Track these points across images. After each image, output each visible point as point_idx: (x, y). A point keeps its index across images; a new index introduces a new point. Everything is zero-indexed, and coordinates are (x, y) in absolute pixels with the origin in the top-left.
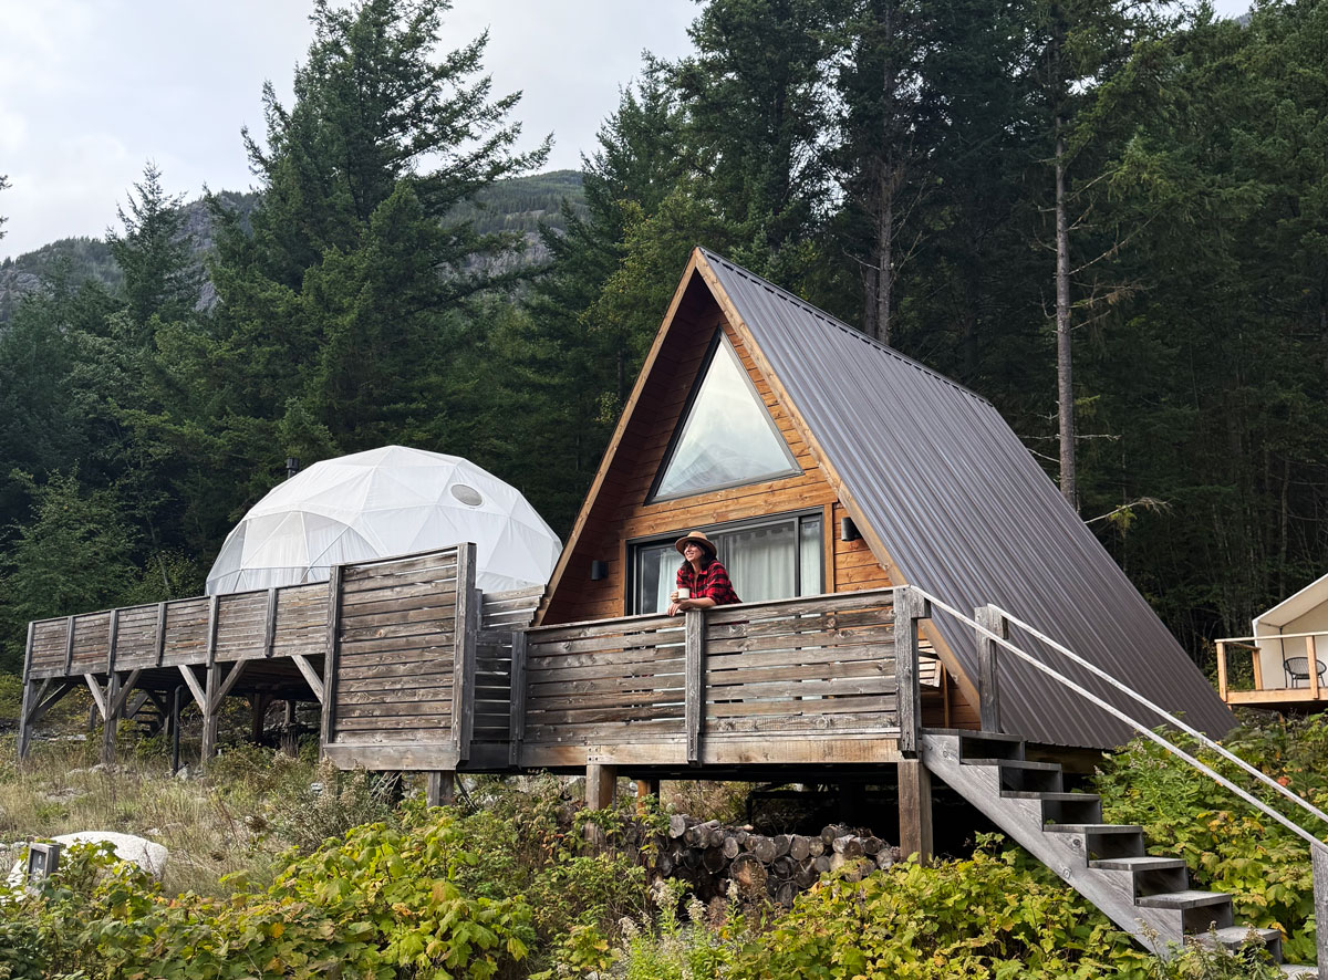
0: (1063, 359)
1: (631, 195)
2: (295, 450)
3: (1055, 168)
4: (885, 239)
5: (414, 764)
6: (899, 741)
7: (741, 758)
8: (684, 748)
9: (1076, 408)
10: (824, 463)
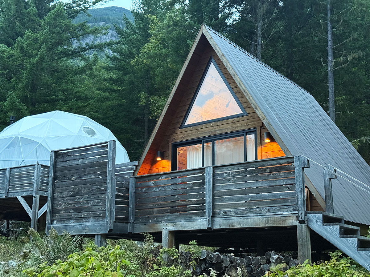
0: (331, 81)
1: (153, 13)
2: (11, 114)
3: (327, 5)
4: (259, 32)
5: (89, 231)
6: (297, 217)
7: (230, 226)
8: (205, 223)
9: (336, 101)
10: (258, 110)
